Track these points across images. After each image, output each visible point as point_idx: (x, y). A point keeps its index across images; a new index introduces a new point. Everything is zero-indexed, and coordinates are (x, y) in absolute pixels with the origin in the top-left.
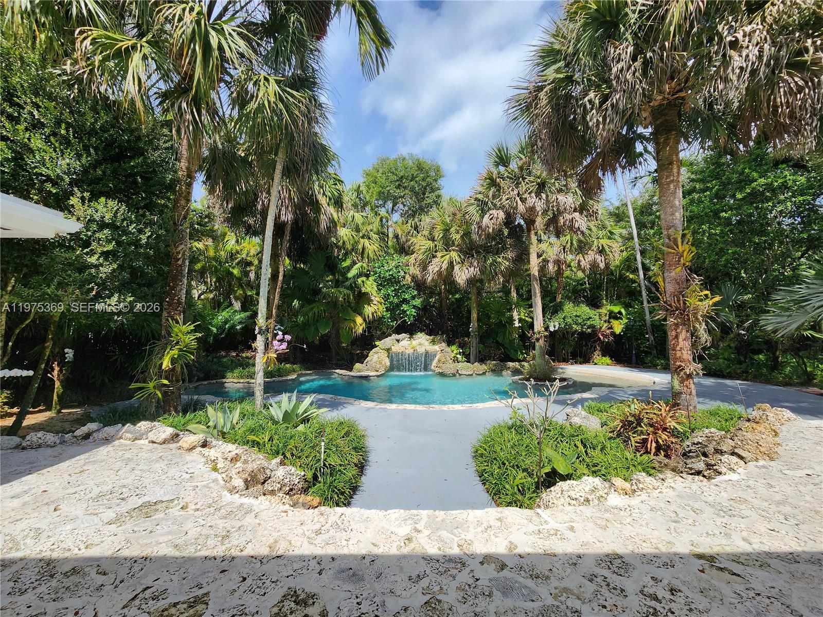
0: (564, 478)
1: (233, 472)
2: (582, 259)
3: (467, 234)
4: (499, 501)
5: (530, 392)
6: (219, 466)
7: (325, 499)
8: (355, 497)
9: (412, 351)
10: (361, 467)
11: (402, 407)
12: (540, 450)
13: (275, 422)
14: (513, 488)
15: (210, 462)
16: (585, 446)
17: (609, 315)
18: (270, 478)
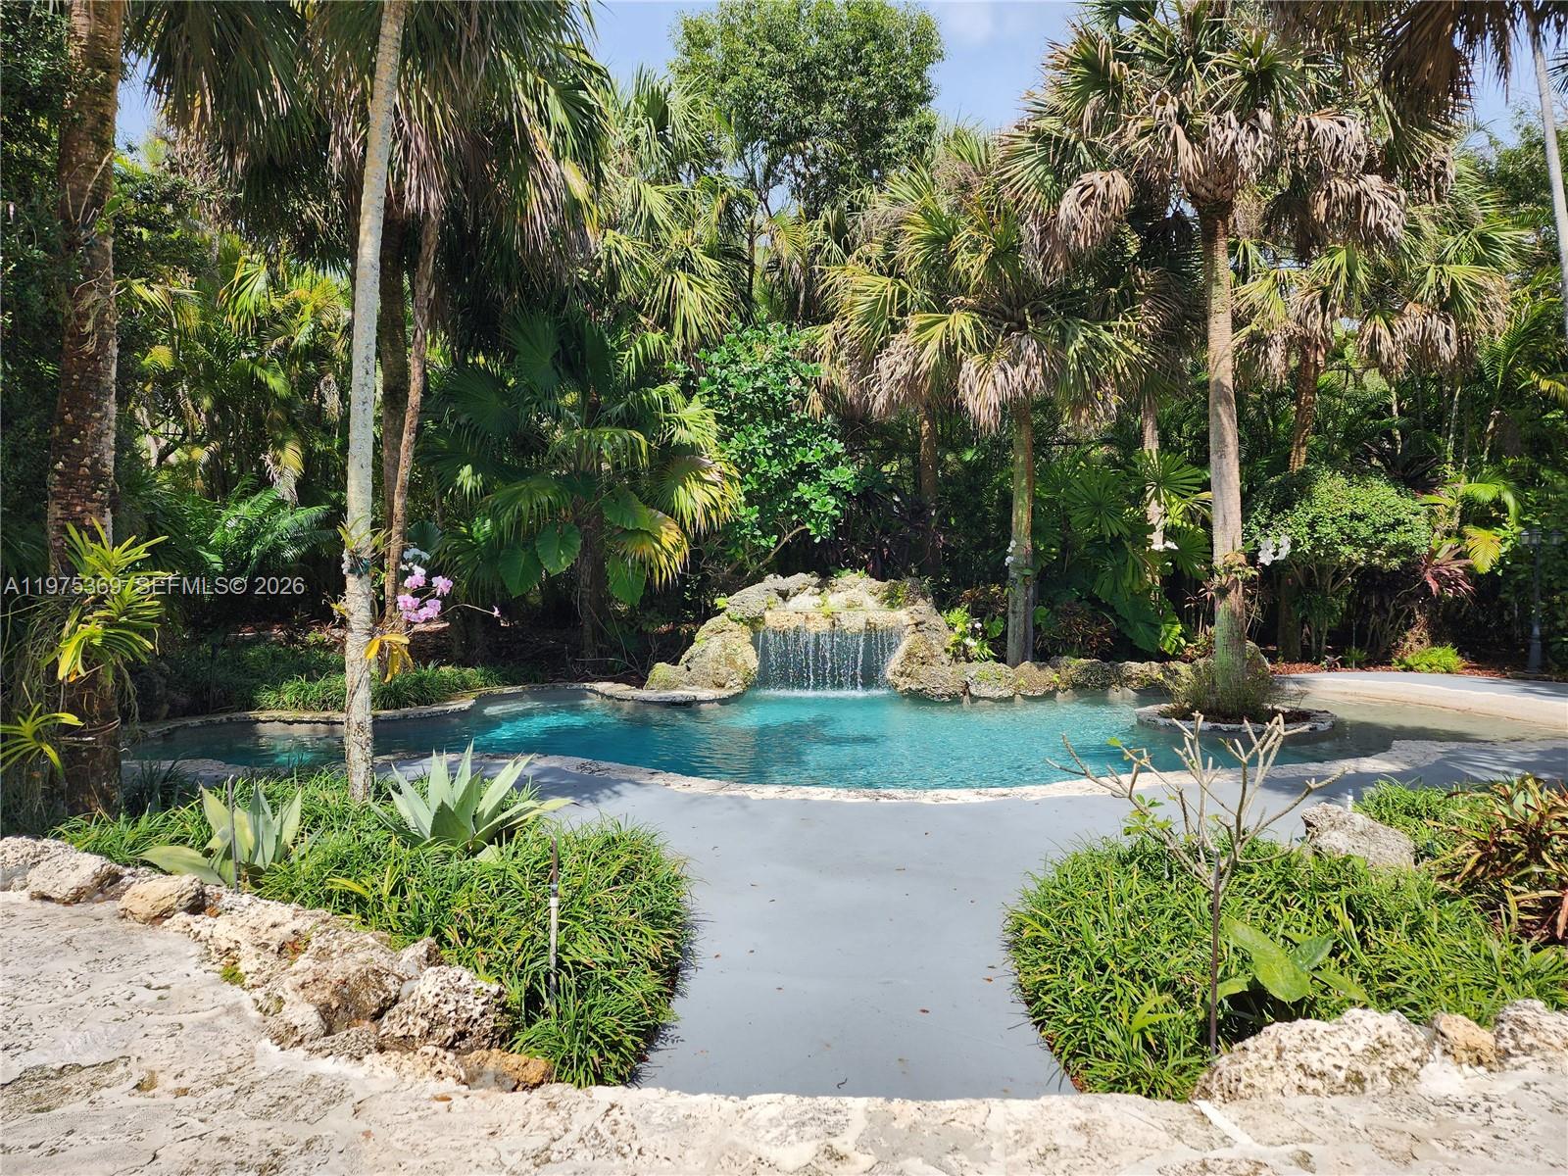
0: (1288, 1012)
1: (287, 986)
2: (1384, 332)
3: (1006, 253)
4: (1088, 1074)
5: (1191, 752)
6: (243, 967)
7: (563, 1062)
8: (652, 1056)
9: (824, 626)
10: (671, 972)
11: (795, 793)
12: (1216, 929)
13: (411, 839)
14: (1126, 1036)
15: (215, 957)
16: (1358, 919)
17: (1463, 512)
18: (396, 1001)
